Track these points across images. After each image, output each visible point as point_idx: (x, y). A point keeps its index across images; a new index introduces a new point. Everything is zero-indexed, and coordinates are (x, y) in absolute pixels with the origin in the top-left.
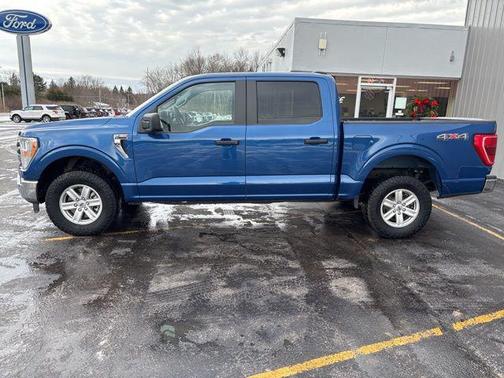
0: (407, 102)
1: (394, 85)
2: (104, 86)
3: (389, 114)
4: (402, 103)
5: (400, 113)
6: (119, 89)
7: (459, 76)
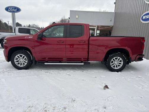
0: (100, 32)
1: (96, 27)
2: (39, 27)
3: (95, 35)
4: (98, 32)
5: (98, 35)
6: (43, 28)
7: (113, 25)
